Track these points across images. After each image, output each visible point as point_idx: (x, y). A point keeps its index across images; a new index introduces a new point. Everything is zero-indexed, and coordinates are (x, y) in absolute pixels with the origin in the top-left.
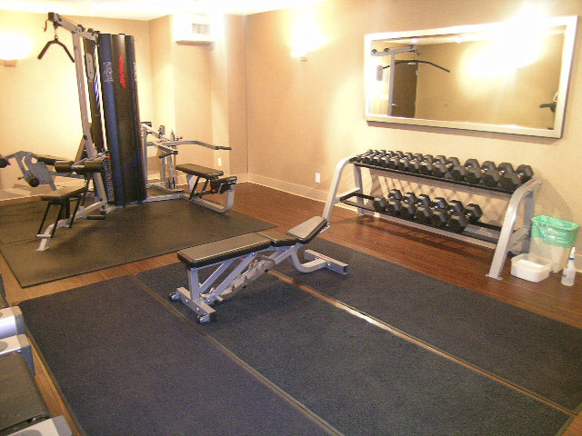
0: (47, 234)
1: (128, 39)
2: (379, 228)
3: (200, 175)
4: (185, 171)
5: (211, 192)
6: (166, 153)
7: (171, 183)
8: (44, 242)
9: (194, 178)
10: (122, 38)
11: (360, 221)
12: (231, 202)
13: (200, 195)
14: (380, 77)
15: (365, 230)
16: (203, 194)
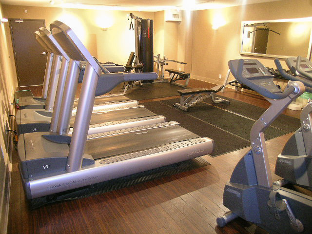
0: (126, 89)
1: (151, 21)
2: (244, 95)
3: (175, 73)
4: (169, 71)
5: (180, 79)
6: (163, 64)
7: (162, 77)
8: (125, 91)
9: (173, 74)
10: (149, 20)
11: (236, 92)
12: (187, 83)
13: (174, 81)
14: (249, 36)
15: (238, 95)
16: (175, 80)
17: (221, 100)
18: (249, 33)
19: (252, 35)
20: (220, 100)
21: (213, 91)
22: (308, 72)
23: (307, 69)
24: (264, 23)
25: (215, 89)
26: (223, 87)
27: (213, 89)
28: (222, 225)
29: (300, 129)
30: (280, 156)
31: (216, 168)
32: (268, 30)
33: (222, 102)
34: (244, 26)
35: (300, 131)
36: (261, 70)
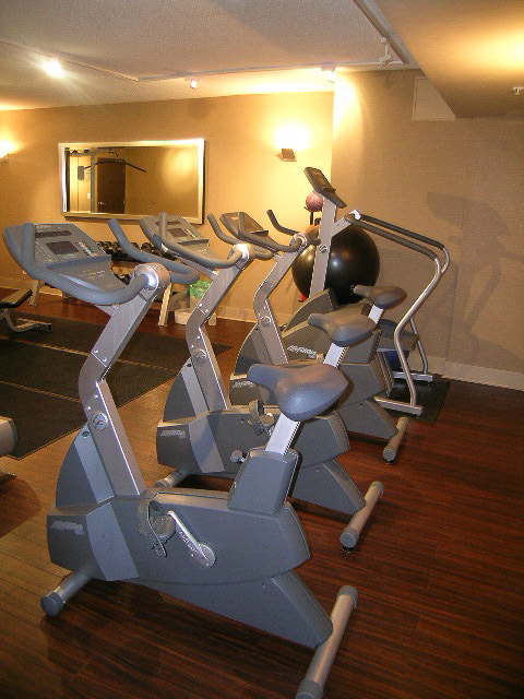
11: (65, 302)
14: (81, 177)
17: (29, 324)
18: (81, 170)
19: (87, 172)
20: (26, 325)
21: (8, 305)
22: (184, 244)
23: (184, 239)
24: (110, 148)
25: (13, 299)
26: (30, 294)
27: (6, 300)
28: (55, 611)
29: (189, 361)
30: (162, 424)
31: (29, 482)
32: (122, 164)
33: (33, 330)
34: (68, 154)
35: (189, 365)
36: (83, 246)
